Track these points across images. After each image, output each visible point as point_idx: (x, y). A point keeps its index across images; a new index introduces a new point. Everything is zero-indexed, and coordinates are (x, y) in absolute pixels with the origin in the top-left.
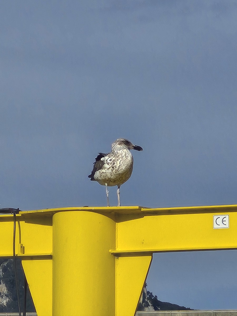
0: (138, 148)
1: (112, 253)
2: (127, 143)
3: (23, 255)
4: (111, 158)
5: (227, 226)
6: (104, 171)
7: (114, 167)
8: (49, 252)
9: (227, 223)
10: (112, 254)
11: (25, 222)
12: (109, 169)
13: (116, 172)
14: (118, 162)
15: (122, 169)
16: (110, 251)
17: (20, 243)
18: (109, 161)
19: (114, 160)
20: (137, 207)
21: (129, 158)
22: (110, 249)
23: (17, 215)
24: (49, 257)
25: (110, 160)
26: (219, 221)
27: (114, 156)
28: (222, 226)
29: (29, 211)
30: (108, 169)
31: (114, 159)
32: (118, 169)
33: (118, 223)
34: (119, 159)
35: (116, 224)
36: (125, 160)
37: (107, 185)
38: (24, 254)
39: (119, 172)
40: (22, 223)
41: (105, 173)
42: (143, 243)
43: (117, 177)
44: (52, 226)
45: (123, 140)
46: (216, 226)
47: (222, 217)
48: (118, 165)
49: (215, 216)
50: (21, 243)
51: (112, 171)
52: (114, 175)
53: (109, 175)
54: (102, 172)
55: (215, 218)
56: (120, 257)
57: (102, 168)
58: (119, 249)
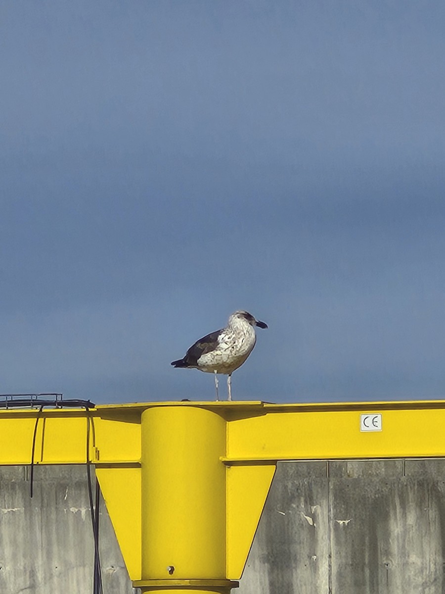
0: (262, 325)
1: (223, 460)
2: (248, 317)
3: (99, 462)
4: (230, 335)
5: (380, 428)
6: (218, 352)
7: (235, 347)
8: (136, 458)
9: (379, 424)
10: (223, 462)
11: (101, 419)
12: (227, 350)
13: (235, 354)
14: (240, 341)
15: (244, 350)
16: (220, 458)
17: (94, 446)
18: (227, 340)
19: (234, 338)
20: (259, 403)
21: (253, 336)
22: (221, 456)
23: (90, 409)
24: (137, 465)
25: (228, 338)
26: (369, 422)
27: (233, 332)
28: (372, 428)
29: (109, 405)
30: (225, 350)
31: (234, 336)
32: (239, 349)
33: (230, 422)
34: (241, 336)
35: (226, 423)
36: (248, 338)
37: (216, 372)
38: (98, 459)
39: (240, 354)
40: (97, 420)
41: (220, 356)
42: (264, 448)
43: (234, 360)
44: (140, 423)
45: (244, 312)
46: (363, 428)
47: (371, 417)
48: (240, 344)
49: (363, 415)
50: (96, 446)
51: (231, 352)
52: (233, 357)
53: (225, 359)
54: (215, 354)
55: (363, 417)
56: (232, 467)
57: (216, 349)
58: (231, 456)
